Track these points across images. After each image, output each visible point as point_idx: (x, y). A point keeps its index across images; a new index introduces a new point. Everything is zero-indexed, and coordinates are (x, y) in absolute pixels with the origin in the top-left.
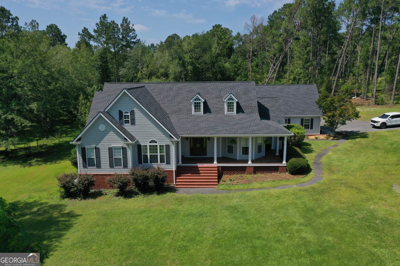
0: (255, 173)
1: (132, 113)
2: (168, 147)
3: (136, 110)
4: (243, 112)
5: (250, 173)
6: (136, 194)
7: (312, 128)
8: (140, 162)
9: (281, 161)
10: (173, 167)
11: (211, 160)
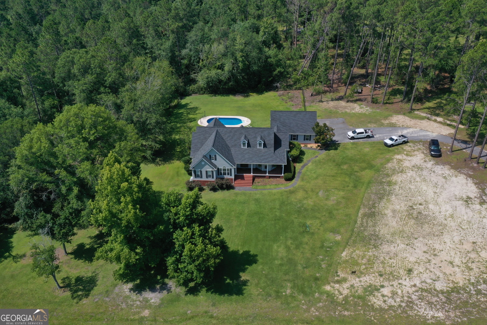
0: (269, 178)
1: (215, 156)
2: (231, 169)
3: (217, 155)
4: (266, 147)
5: (267, 178)
6: (218, 190)
7: (310, 140)
8: (218, 175)
9: (281, 174)
10: (233, 177)
11: (250, 173)
